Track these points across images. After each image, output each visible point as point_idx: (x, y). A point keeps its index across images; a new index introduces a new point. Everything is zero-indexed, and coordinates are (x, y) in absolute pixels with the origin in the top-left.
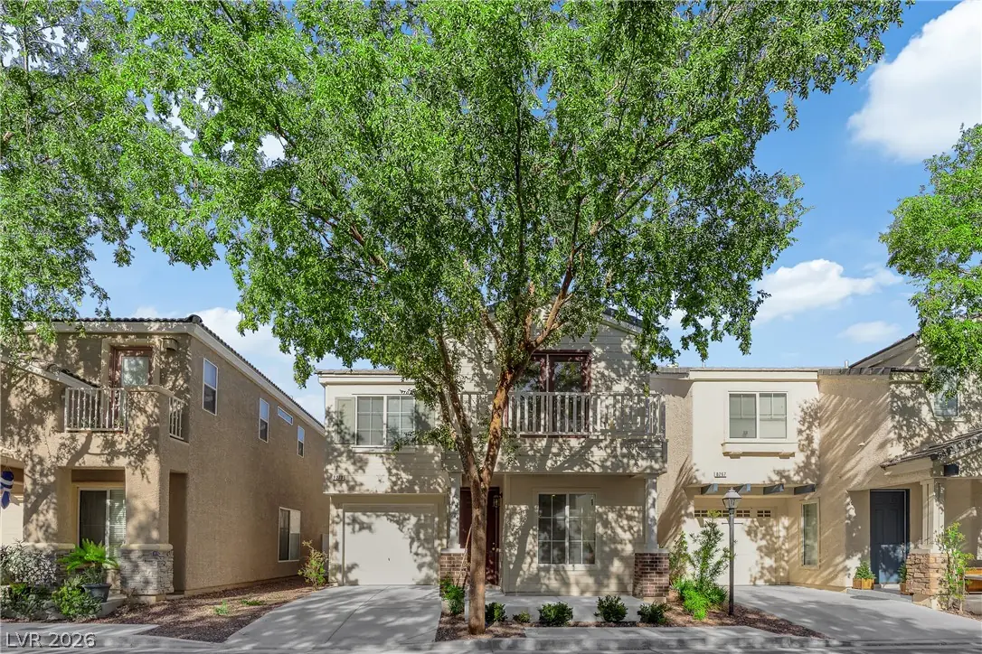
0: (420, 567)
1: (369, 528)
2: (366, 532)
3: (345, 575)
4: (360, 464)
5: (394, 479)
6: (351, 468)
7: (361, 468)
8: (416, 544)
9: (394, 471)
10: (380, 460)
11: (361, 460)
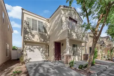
0: (43, 58)
1: (33, 51)
2: (32, 52)
3: (28, 61)
4: (33, 36)
5: (40, 40)
6: (31, 37)
7: (33, 37)
8: (42, 54)
9: (40, 38)
10: (37, 36)
11: (33, 35)
